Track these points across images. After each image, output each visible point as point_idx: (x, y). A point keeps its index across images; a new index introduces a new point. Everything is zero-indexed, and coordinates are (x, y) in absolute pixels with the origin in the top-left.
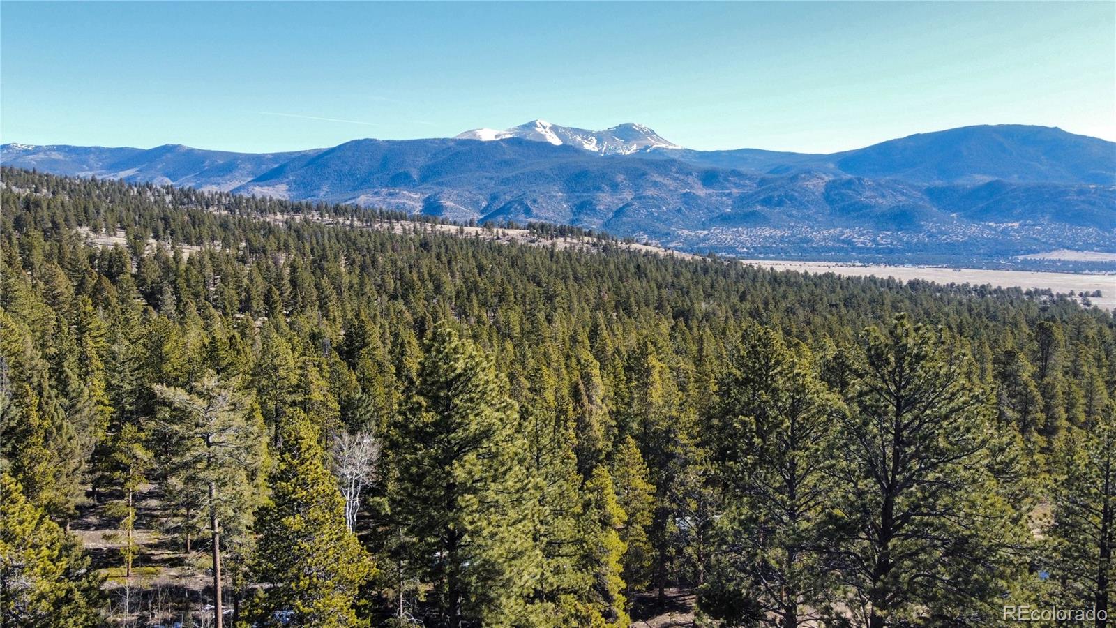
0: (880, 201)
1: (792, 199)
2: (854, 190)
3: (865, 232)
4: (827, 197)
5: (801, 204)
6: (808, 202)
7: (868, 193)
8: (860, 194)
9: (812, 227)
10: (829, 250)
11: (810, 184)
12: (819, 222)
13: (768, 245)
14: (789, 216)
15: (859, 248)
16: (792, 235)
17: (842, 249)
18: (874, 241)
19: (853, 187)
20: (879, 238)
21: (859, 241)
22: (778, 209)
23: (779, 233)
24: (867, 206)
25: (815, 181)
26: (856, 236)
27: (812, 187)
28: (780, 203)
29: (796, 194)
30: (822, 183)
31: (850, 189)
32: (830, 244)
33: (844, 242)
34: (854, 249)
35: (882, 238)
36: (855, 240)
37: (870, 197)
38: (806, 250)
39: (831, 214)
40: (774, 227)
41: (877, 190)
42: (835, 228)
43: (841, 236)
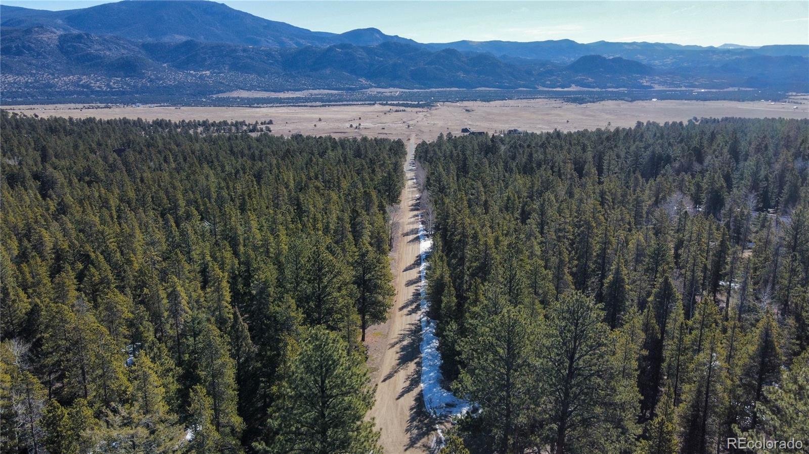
0: (108, 53)
1: (29, 49)
2: (84, 44)
3: (99, 78)
4: (61, 48)
5: (39, 54)
6: (45, 52)
7: (97, 47)
8: (90, 47)
9: (53, 75)
10: (72, 93)
11: (44, 37)
12: (57, 70)
13: (14, 90)
14: (30, 64)
15: (97, 91)
16: (36, 81)
17: (82, 93)
18: (108, 85)
19: (83, 41)
20: (111, 83)
21: (95, 85)
22: (17, 58)
23: (22, 79)
24: (98, 57)
25: (49, 35)
26: (92, 81)
27: (45, 39)
28: (19, 53)
29: (33, 45)
30: (55, 37)
31: (80, 43)
32: (71, 88)
33: (83, 86)
34: (93, 92)
35: (114, 83)
36: (92, 85)
37: (99, 50)
38: (50, 94)
39: (67, 63)
40: (17, 75)
41: (103, 44)
42: (73, 75)
43: (81, 81)
